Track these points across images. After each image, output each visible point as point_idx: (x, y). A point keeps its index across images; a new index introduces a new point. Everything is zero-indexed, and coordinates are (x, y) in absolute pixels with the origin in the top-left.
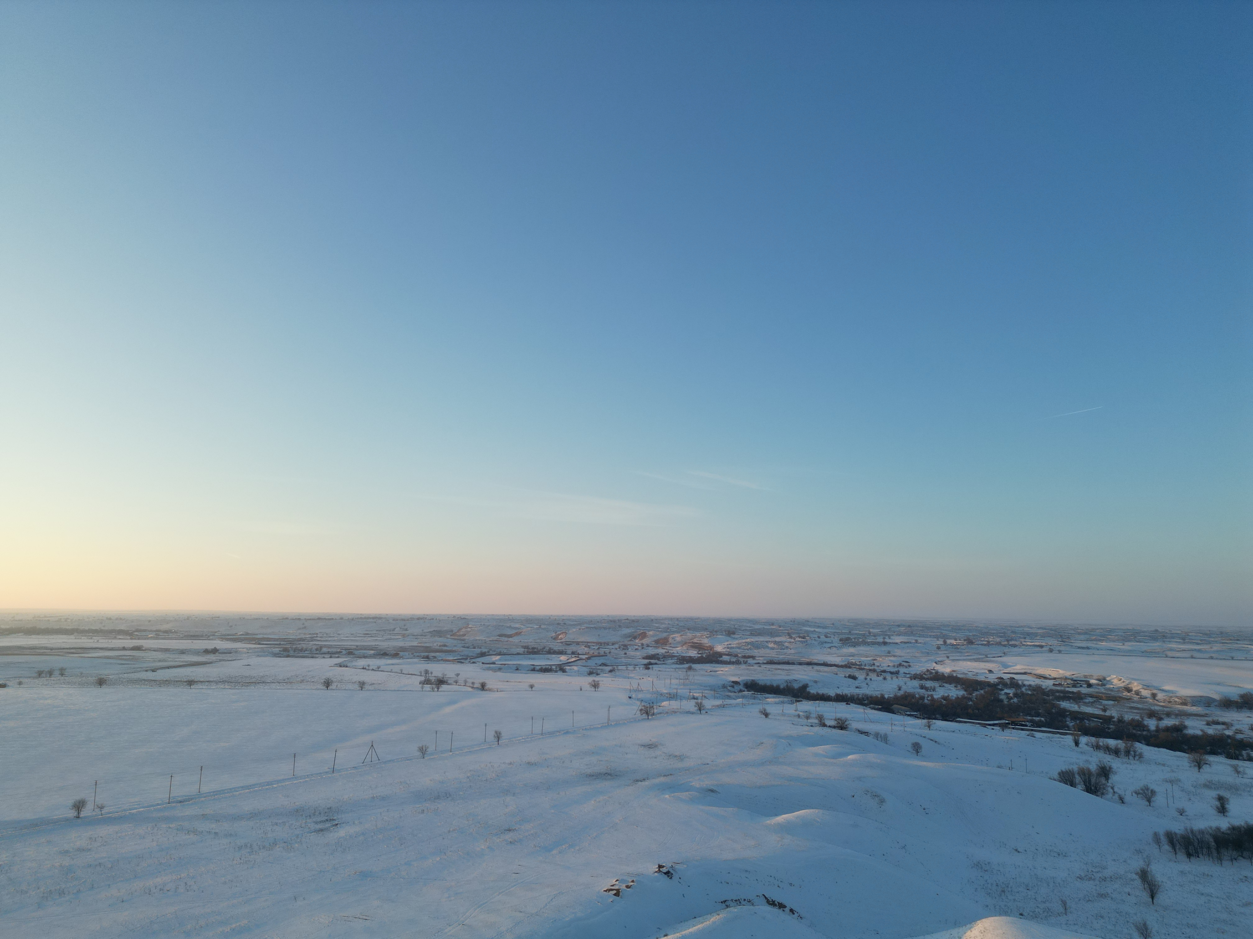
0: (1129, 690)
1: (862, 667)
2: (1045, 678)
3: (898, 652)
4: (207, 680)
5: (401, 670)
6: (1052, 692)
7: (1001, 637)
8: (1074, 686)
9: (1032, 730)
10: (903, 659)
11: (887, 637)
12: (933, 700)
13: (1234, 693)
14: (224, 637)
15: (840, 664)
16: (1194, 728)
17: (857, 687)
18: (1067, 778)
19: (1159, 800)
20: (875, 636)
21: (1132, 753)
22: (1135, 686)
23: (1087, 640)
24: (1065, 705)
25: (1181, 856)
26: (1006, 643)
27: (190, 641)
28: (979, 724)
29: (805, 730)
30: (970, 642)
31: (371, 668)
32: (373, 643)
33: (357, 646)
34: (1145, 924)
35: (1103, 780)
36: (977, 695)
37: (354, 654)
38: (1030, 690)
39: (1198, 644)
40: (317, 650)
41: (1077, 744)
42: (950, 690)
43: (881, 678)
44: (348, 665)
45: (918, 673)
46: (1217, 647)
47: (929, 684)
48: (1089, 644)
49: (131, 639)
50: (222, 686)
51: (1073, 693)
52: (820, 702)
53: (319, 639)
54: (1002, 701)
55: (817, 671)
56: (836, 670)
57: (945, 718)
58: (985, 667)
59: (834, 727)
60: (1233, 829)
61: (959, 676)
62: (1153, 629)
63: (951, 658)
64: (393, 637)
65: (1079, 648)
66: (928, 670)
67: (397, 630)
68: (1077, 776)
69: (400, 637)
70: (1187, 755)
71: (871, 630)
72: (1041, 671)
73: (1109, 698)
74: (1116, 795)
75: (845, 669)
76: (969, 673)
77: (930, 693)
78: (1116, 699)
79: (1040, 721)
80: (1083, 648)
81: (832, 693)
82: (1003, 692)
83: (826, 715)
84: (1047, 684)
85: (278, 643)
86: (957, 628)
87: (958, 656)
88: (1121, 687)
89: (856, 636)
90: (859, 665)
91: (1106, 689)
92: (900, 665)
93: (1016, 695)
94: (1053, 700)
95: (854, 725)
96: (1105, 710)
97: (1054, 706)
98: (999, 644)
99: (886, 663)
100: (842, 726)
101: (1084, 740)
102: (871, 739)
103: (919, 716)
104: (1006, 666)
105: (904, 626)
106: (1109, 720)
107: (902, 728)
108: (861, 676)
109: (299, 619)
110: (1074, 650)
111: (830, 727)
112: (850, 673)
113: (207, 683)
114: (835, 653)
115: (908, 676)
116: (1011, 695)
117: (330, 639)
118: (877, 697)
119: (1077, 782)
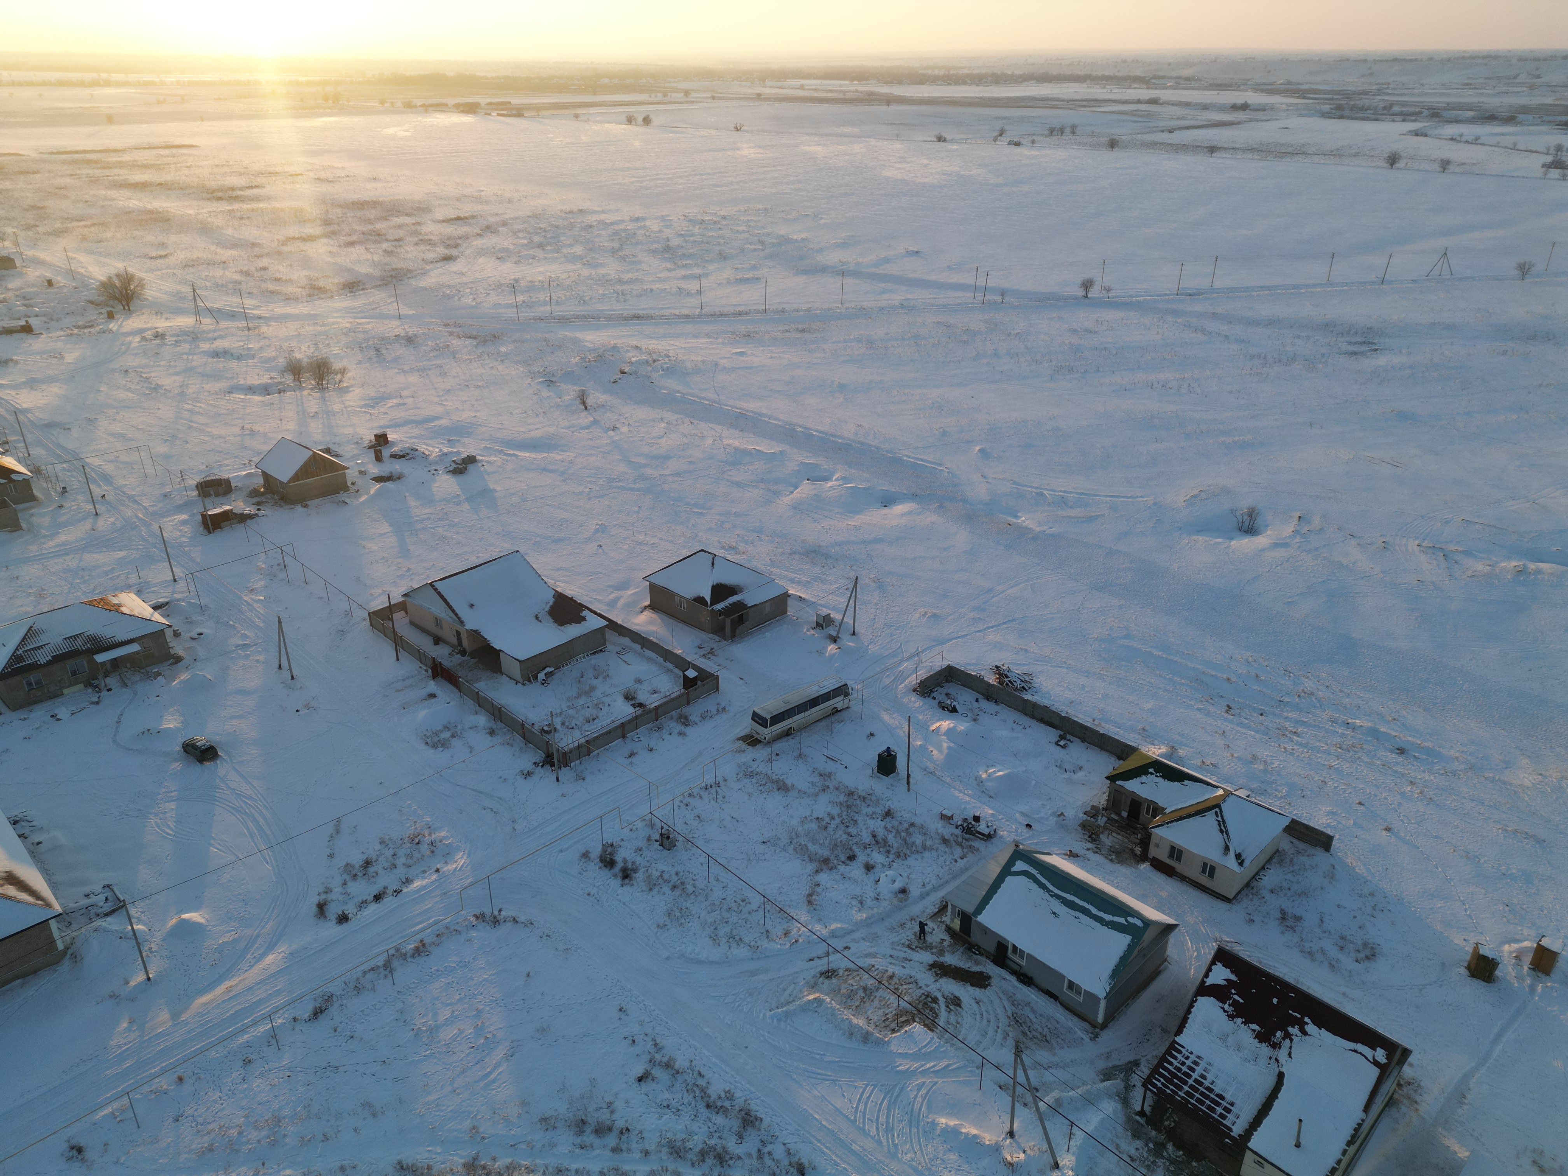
4: (1234, 145)
5: (1515, 144)
14: (1259, 88)
27: (1215, 92)
31: (1464, 139)
32: (1476, 100)
33: (1448, 104)
37: (1441, 117)
40: (1384, 108)
44: (1429, 133)
49: (1148, 88)
50: (1250, 156)
53: (1390, 91)
64: (1511, 89)
67: (1522, 78)
69: (1525, 89)
85: (1330, 96)
109: (1365, 61)
113: (1231, 151)
117: (1406, 92)
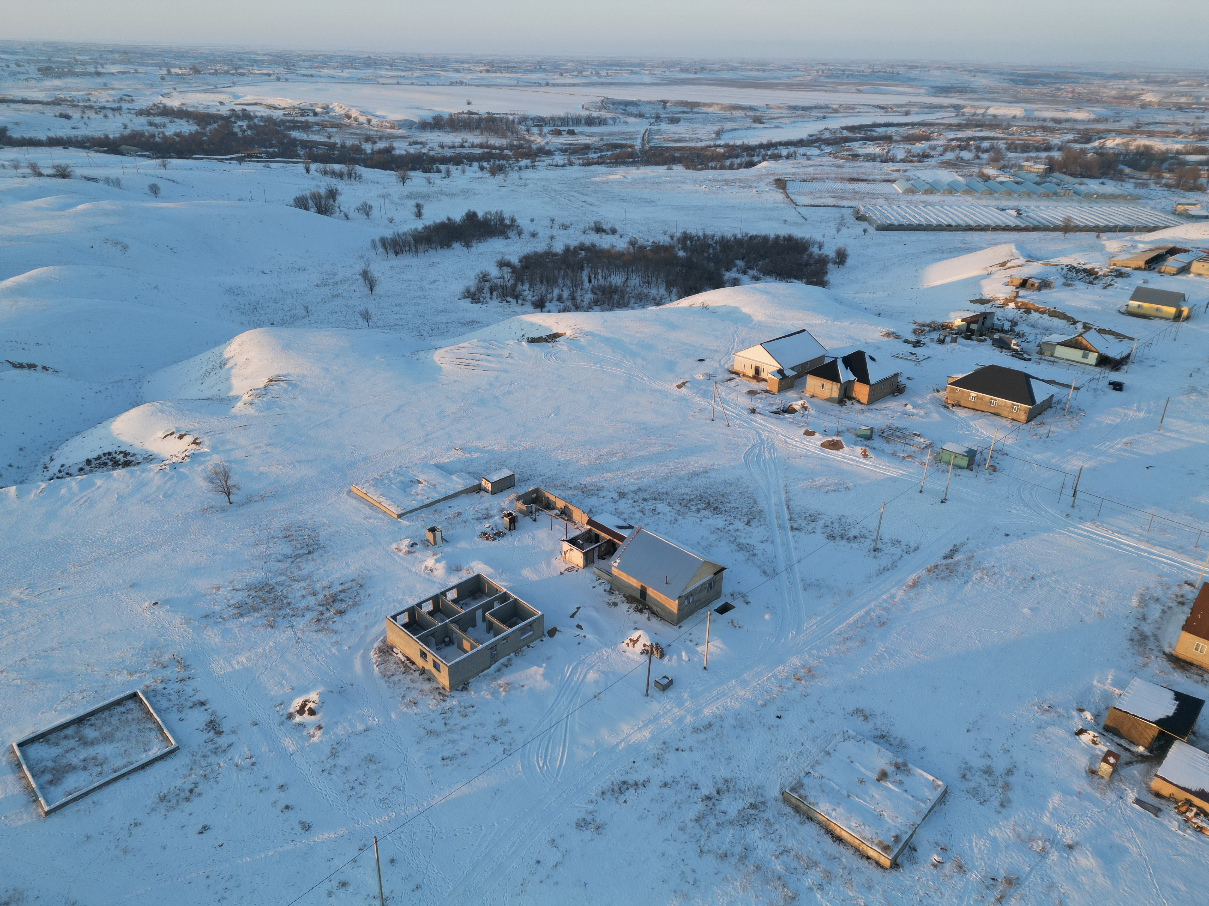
0: (349, 117)
1: (75, 103)
2: (275, 108)
3: (117, 84)
6: (283, 122)
7: (229, 65)
8: (302, 115)
9: (267, 161)
10: (124, 92)
11: (99, 66)
12: (165, 137)
13: (428, 115)
15: (46, 100)
16: (400, 149)
17: (73, 128)
18: (301, 203)
19: (375, 213)
20: (83, 65)
21: (353, 175)
22: (354, 113)
23: (311, 68)
24: (295, 134)
25: (391, 255)
26: (234, 71)
28: (216, 159)
29: (16, 183)
30: (197, 71)
34: (367, 311)
35: (331, 202)
36: (210, 130)
38: (262, 121)
39: (402, 70)
41: (308, 171)
42: (182, 125)
43: (101, 116)
45: (144, 108)
46: (417, 73)
47: (158, 120)
48: (313, 72)
51: (301, 122)
52: (29, 148)
54: (236, 134)
55: (15, 110)
56: (41, 108)
57: (181, 155)
58: (215, 99)
59: (54, 176)
60: (426, 228)
61: (189, 109)
62: (366, 56)
63: (178, 90)
65: (304, 75)
66: (154, 105)
68: (310, 201)
70: (395, 173)
71: (78, 57)
72: (271, 101)
73: (333, 126)
74: (342, 213)
75: (53, 107)
76: (200, 106)
77: (160, 130)
78: (338, 126)
79: (274, 152)
80: (307, 76)
81: (42, 136)
82: (236, 125)
83: (40, 163)
84: (278, 114)
86: (180, 55)
87: (185, 87)
88: (342, 115)
89: (59, 65)
90: (70, 101)
91: (329, 117)
92: (121, 100)
93: (249, 127)
94: (284, 130)
95: (79, 172)
96: (330, 138)
97: (285, 136)
98: (227, 72)
99: (104, 97)
100: (63, 173)
101: (313, 167)
102: (101, 185)
103: (152, 156)
104: (236, 97)
105: (118, 52)
106: (332, 146)
107: (135, 171)
108: (76, 114)
110: (299, 78)
111: (48, 176)
112: (60, 112)
114: (36, 87)
115: (133, 112)
116: (245, 127)
118: (100, 138)
119: (310, 205)
